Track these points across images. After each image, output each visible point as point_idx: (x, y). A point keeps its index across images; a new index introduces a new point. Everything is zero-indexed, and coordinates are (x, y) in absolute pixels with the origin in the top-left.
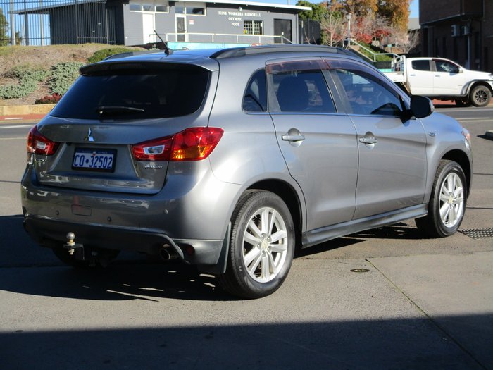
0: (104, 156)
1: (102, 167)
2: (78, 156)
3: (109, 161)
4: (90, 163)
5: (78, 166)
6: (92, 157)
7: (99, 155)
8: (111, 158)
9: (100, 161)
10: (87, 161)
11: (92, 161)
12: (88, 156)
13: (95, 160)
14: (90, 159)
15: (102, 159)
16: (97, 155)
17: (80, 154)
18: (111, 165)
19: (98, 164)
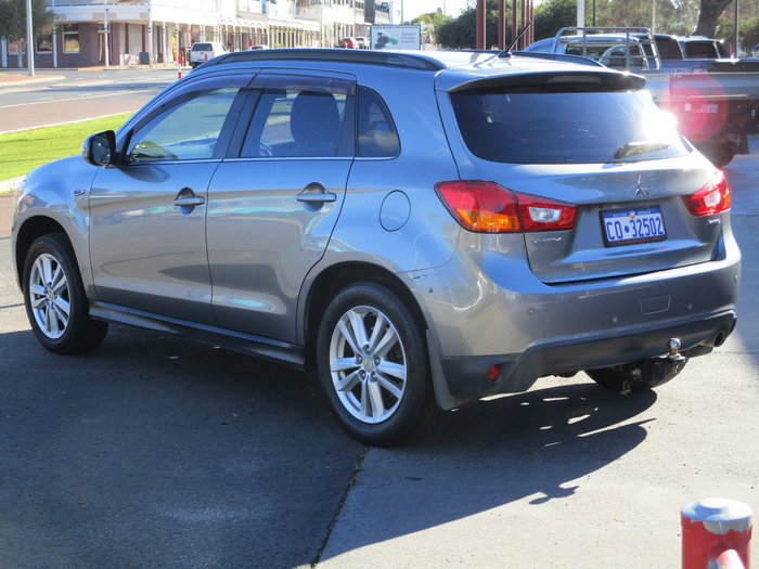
0: (649, 216)
1: (651, 235)
2: (610, 223)
3: (657, 223)
4: (632, 232)
5: (616, 239)
6: (632, 221)
7: (641, 217)
8: (657, 219)
9: (645, 226)
10: (627, 229)
11: (634, 228)
12: (625, 220)
13: (638, 225)
14: (631, 226)
15: (647, 223)
16: (637, 217)
17: (612, 220)
18: (662, 230)
19: (644, 231)
